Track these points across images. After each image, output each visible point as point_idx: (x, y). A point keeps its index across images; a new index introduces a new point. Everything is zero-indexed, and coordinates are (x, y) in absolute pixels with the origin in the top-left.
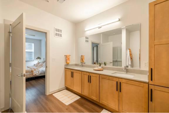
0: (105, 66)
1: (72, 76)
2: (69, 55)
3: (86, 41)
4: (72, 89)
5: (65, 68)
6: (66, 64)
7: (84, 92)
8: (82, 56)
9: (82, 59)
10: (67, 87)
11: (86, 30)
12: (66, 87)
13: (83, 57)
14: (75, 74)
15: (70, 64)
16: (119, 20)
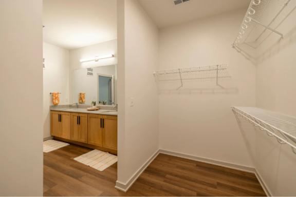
0: (104, 106)
1: (60, 120)
2: (58, 93)
3: (88, 74)
4: (60, 136)
5: (51, 111)
6: (52, 105)
7: (73, 137)
8: (81, 94)
9: (81, 99)
10: (54, 137)
11: (81, 61)
12: (52, 136)
13: (82, 96)
14: (64, 117)
15: (59, 105)
16: (113, 56)
